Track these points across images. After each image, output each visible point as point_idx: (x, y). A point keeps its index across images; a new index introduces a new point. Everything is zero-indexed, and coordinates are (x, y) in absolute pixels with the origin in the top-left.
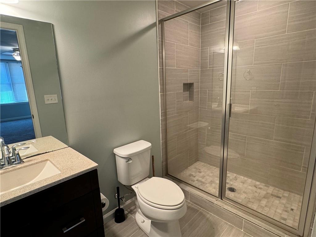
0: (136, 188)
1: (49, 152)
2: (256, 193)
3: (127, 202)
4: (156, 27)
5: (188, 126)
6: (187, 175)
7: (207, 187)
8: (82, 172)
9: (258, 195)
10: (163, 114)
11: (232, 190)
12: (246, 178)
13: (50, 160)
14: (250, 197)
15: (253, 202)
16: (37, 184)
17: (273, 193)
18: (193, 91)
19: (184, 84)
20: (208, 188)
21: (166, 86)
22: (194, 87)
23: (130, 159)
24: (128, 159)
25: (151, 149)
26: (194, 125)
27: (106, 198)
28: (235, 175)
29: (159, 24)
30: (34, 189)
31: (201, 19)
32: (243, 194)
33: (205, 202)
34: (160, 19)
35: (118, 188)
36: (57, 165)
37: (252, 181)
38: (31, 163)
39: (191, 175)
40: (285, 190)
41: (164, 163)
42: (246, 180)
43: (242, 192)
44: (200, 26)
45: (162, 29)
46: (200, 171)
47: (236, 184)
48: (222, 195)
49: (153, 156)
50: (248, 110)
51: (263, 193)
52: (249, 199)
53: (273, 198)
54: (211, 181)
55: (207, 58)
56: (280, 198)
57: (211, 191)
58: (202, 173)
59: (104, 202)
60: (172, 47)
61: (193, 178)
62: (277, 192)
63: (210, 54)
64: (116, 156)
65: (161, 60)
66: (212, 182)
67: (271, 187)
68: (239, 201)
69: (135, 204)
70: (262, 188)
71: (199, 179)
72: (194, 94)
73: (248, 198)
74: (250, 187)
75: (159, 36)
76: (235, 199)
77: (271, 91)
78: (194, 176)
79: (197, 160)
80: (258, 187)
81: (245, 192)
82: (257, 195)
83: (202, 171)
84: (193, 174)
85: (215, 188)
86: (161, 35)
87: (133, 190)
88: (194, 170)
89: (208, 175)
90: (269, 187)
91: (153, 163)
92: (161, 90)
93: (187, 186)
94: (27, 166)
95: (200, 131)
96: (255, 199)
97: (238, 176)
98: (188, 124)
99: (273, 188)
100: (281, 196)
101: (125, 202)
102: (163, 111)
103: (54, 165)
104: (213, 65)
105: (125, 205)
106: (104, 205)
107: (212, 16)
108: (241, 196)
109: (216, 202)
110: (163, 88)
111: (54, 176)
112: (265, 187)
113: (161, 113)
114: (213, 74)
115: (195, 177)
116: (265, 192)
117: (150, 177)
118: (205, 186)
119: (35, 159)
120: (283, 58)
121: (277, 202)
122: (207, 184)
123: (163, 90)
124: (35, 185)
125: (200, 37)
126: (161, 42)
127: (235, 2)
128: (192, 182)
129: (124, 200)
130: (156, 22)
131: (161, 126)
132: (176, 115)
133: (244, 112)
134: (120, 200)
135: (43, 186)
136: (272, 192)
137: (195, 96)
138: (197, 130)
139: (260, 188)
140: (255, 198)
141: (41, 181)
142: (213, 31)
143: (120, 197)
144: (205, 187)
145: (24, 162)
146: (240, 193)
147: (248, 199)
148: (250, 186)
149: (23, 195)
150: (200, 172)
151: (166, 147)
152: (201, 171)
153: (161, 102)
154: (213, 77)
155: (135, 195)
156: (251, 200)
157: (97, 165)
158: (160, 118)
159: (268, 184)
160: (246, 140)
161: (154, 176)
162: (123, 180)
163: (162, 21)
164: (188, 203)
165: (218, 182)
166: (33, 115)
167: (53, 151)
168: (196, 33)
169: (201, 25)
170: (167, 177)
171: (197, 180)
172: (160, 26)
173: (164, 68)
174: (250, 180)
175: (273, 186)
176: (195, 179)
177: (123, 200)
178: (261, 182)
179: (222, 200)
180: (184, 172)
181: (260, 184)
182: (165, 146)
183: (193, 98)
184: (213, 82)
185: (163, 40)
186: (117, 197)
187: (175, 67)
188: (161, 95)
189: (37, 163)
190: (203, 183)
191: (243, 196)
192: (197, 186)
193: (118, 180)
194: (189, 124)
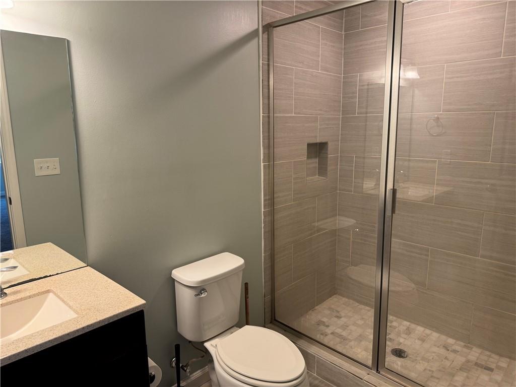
0: (212, 347)
1: (50, 276)
2: (447, 361)
3: (194, 374)
4: (257, 39)
5: (316, 224)
6: (313, 322)
7: (351, 347)
8: (117, 315)
9: (449, 365)
10: (267, 202)
11: (399, 353)
12: (428, 331)
13: (54, 291)
14: (434, 369)
15: (438, 379)
16: (36, 337)
17: (478, 362)
18: (327, 157)
19: (310, 145)
20: (354, 350)
21: (275, 149)
22: (329, 149)
23: (204, 289)
24: (200, 289)
25: (244, 270)
26: (328, 224)
27: (156, 365)
28: (407, 323)
29: (263, 32)
30: (33, 346)
31: (344, 19)
32: (421, 362)
33: (347, 377)
34: (266, 23)
35: (177, 347)
36: (68, 301)
37: (439, 337)
38: (19, 296)
39: (320, 323)
40: (501, 355)
41: (269, 297)
42: (428, 335)
43: (419, 359)
44: (343, 33)
45: (268, 42)
46: (338, 315)
47: (408, 343)
48: (378, 363)
49: (246, 284)
50: (433, 197)
51: (460, 360)
52: (433, 371)
53: (477, 370)
54: (360, 335)
55: (355, 95)
56: (491, 370)
57: (358, 355)
58: (342, 319)
59: (153, 373)
60: (287, 74)
61: (325, 328)
62: (486, 358)
63: (362, 88)
64: (176, 284)
65: (266, 101)
66: (360, 338)
67: (475, 349)
68: (413, 375)
69: (210, 380)
70: (458, 352)
71: (336, 331)
72: (329, 162)
73: (430, 370)
74: (435, 349)
75: (262, 55)
76: (404, 372)
77: (476, 164)
78: (327, 324)
79: (333, 292)
80: (450, 349)
81: (423, 359)
82: (448, 363)
83: (343, 314)
84: (325, 320)
85: (366, 350)
86: (267, 53)
87: (206, 351)
88: (327, 312)
89: (355, 324)
90: (472, 348)
91: (246, 298)
92: (264, 157)
93: (312, 345)
94: (12, 301)
95: (338, 235)
96: (444, 372)
97: (413, 326)
98: (314, 222)
99: (479, 351)
100: (493, 366)
101: (190, 374)
102: (267, 198)
103: (63, 301)
104: (367, 109)
105: (189, 381)
106: (153, 378)
107: (366, 16)
108: (417, 366)
109: (366, 377)
110: (269, 153)
111: (67, 322)
112: (465, 350)
113: (265, 200)
114: (366, 125)
115: (328, 326)
116: (463, 359)
117: (240, 325)
118: (347, 344)
119: (25, 290)
120: (495, 102)
121: (484, 377)
122: (350, 341)
123: (269, 156)
124: (33, 338)
125: (342, 54)
126: (267, 67)
127: (403, 4)
128: (322, 336)
129: (188, 371)
130: (257, 30)
131: (263, 225)
132: (292, 203)
133: (422, 201)
134: (181, 369)
135: (48, 340)
136: (477, 359)
137: (330, 168)
138: (334, 233)
139: (455, 351)
140: (444, 370)
141: (43, 330)
142: (367, 44)
143: (181, 365)
144: (347, 347)
145: (6, 294)
146: (416, 360)
147: (430, 373)
148: (435, 345)
149: (14, 355)
150: (339, 317)
151: (271, 266)
152: (340, 315)
153: (264, 179)
154: (366, 131)
155: (211, 360)
156: (434, 375)
157: (143, 302)
158: (263, 210)
159: (469, 343)
160: (428, 256)
161: (247, 324)
162: (187, 330)
163: (269, 28)
164: (313, 378)
165: (371, 337)
166: (10, 199)
167: (57, 274)
168: (334, 46)
169: (345, 32)
170: (273, 326)
171: (332, 333)
172: (266, 36)
173: (271, 115)
174: (435, 335)
175: (480, 346)
176: (329, 331)
177: (185, 371)
178: (457, 339)
179: (379, 373)
180: (307, 317)
181: (455, 343)
182: (270, 264)
183: (326, 170)
184: (365, 141)
185: (271, 63)
186: (174, 364)
187: (292, 113)
188: (264, 166)
189: (30, 297)
190: (344, 339)
191: (420, 367)
192: (331, 345)
193: (178, 330)
194: (318, 221)
